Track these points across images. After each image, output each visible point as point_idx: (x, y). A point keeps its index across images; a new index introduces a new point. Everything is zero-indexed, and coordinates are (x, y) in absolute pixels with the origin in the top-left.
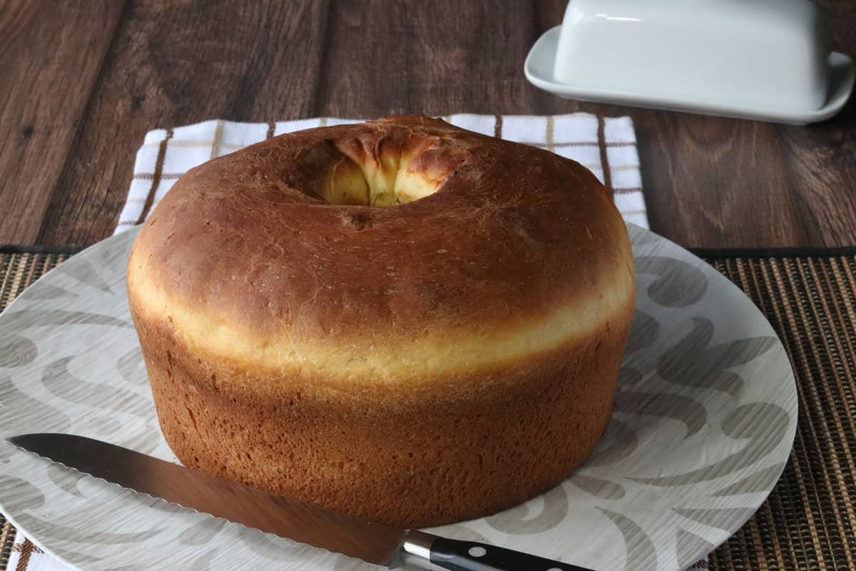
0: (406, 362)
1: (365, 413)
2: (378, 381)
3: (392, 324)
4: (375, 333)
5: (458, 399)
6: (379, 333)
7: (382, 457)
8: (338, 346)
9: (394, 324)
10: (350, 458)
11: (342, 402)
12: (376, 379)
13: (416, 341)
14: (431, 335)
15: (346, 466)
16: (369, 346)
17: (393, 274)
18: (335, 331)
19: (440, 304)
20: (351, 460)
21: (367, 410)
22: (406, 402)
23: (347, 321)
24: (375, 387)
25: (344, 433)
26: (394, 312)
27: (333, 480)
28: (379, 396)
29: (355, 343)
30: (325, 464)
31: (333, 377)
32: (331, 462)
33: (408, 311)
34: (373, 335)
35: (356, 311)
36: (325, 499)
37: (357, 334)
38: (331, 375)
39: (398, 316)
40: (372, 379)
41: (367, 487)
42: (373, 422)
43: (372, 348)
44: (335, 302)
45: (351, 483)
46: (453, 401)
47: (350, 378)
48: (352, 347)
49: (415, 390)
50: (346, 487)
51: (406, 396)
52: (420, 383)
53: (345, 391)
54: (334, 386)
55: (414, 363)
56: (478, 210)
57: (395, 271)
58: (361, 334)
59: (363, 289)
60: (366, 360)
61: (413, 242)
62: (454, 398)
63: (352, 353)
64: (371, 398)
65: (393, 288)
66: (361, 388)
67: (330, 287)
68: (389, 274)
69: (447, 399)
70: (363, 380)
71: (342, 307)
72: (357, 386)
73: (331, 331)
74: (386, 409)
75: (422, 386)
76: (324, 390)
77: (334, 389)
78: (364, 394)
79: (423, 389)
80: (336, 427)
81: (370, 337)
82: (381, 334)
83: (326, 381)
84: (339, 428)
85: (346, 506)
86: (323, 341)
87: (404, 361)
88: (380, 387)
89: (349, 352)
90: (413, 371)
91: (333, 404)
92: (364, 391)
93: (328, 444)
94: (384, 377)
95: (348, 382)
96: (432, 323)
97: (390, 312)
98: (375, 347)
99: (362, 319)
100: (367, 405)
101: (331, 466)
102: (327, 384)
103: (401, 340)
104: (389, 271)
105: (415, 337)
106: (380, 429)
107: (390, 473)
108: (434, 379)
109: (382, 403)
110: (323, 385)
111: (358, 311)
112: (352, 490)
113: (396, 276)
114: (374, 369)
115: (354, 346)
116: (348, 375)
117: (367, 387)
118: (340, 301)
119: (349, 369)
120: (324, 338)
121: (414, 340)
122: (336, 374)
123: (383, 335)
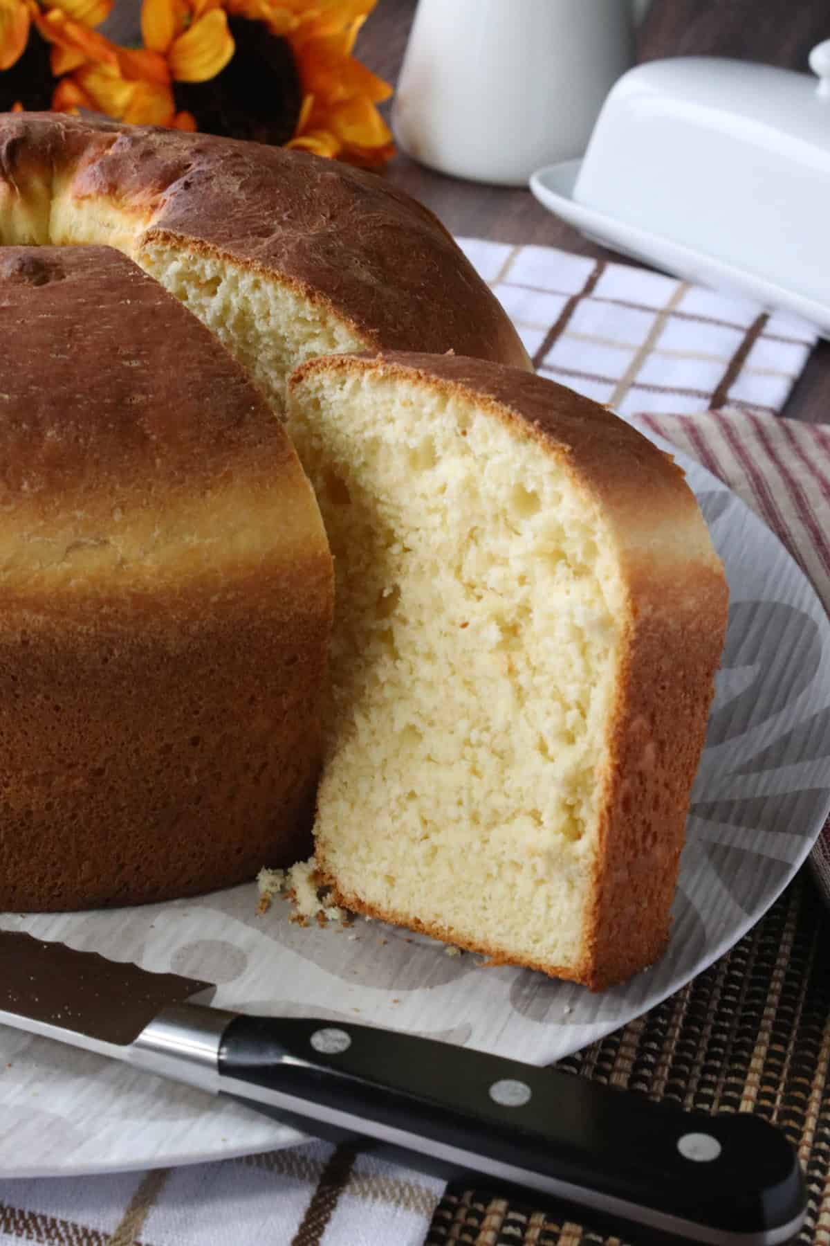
0: (191, 540)
1: (106, 660)
2: (134, 586)
3: (153, 464)
4: (122, 484)
5: (296, 614)
6: (130, 482)
7: (137, 751)
8: (44, 515)
9: (158, 461)
10: (68, 761)
11: (57, 640)
12: (131, 582)
13: (209, 493)
14: (238, 481)
15: (57, 780)
16: (111, 515)
17: (135, 364)
18: (32, 486)
19: (248, 416)
20: (70, 766)
21: (111, 652)
22: (194, 628)
23: (55, 463)
24: (128, 599)
25: (57, 708)
26: (154, 437)
27: (29, 813)
28: (136, 618)
29: (80, 507)
30: (11, 781)
31: (37, 584)
32: (25, 773)
33: (184, 434)
34: (117, 487)
35: (72, 441)
36: (11, 856)
37: (82, 488)
38: (31, 582)
39: (165, 447)
40: (122, 582)
41: (102, 819)
42: (123, 677)
43: (118, 516)
44: (24, 426)
45: (68, 815)
46: (287, 619)
47: (73, 583)
48: (74, 518)
49: (214, 599)
50: (56, 823)
51: (194, 615)
52: (223, 583)
53: (63, 614)
54: (37, 606)
55: (208, 541)
56: (266, 242)
57: (137, 356)
58: (90, 487)
59: (78, 396)
60: (106, 542)
61: (159, 303)
62: (288, 613)
63: (76, 531)
64: (119, 626)
65: (144, 391)
66: (100, 603)
67: (6, 397)
68: (126, 363)
69: (273, 614)
70: (102, 586)
71: (41, 435)
72: (88, 602)
73: (25, 486)
74: (150, 645)
75: (226, 590)
76: (15, 615)
77: (37, 611)
78: (105, 618)
79: (230, 596)
80: (39, 697)
81: (112, 493)
82: (133, 486)
83: (21, 595)
84: (47, 698)
85: (54, 864)
86: (8, 509)
87: (187, 539)
88: (138, 599)
89: (70, 529)
90: (208, 560)
91: (37, 646)
92: (104, 611)
93: (19, 735)
94: (148, 577)
95: (69, 594)
96: (237, 455)
97: (146, 438)
98: (123, 512)
99: (87, 456)
100: (112, 641)
101: (27, 782)
102: (23, 603)
103: (178, 494)
104: (127, 358)
105: (206, 488)
106: (134, 692)
107: (151, 785)
108: (252, 572)
109: (143, 634)
110: (14, 605)
111: (77, 439)
112: (71, 830)
113: (145, 367)
114: (123, 561)
115: (79, 514)
116: (67, 580)
117: (110, 602)
118: (36, 423)
119: (67, 565)
120: (9, 503)
121: (203, 494)
122: (42, 579)
123: (138, 486)
